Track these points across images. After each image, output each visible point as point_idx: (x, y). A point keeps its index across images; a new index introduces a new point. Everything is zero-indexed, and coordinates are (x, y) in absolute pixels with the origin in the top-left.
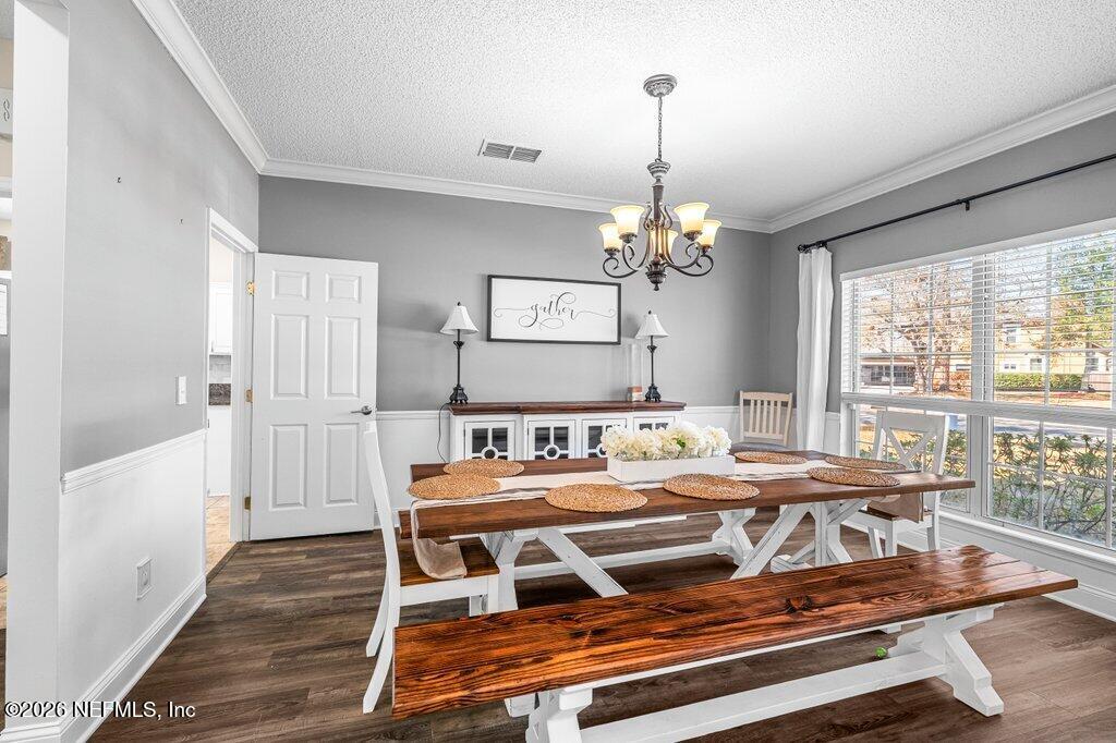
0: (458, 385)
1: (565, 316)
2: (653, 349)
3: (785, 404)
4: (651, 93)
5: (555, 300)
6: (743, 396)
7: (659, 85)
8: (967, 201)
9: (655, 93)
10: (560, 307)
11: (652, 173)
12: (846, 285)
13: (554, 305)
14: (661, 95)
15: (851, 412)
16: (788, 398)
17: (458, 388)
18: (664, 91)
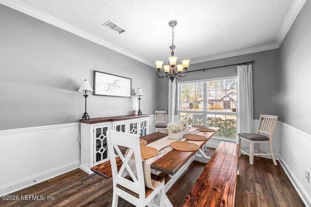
0: (86, 112)
1: (117, 88)
2: (140, 99)
3: (165, 114)
4: (170, 26)
5: (115, 82)
6: (156, 112)
7: (173, 24)
8: (204, 70)
9: (172, 26)
10: (116, 85)
11: (171, 49)
12: (178, 85)
13: (114, 83)
14: (173, 26)
15: (179, 115)
16: (166, 112)
17: (85, 113)
18: (174, 25)
